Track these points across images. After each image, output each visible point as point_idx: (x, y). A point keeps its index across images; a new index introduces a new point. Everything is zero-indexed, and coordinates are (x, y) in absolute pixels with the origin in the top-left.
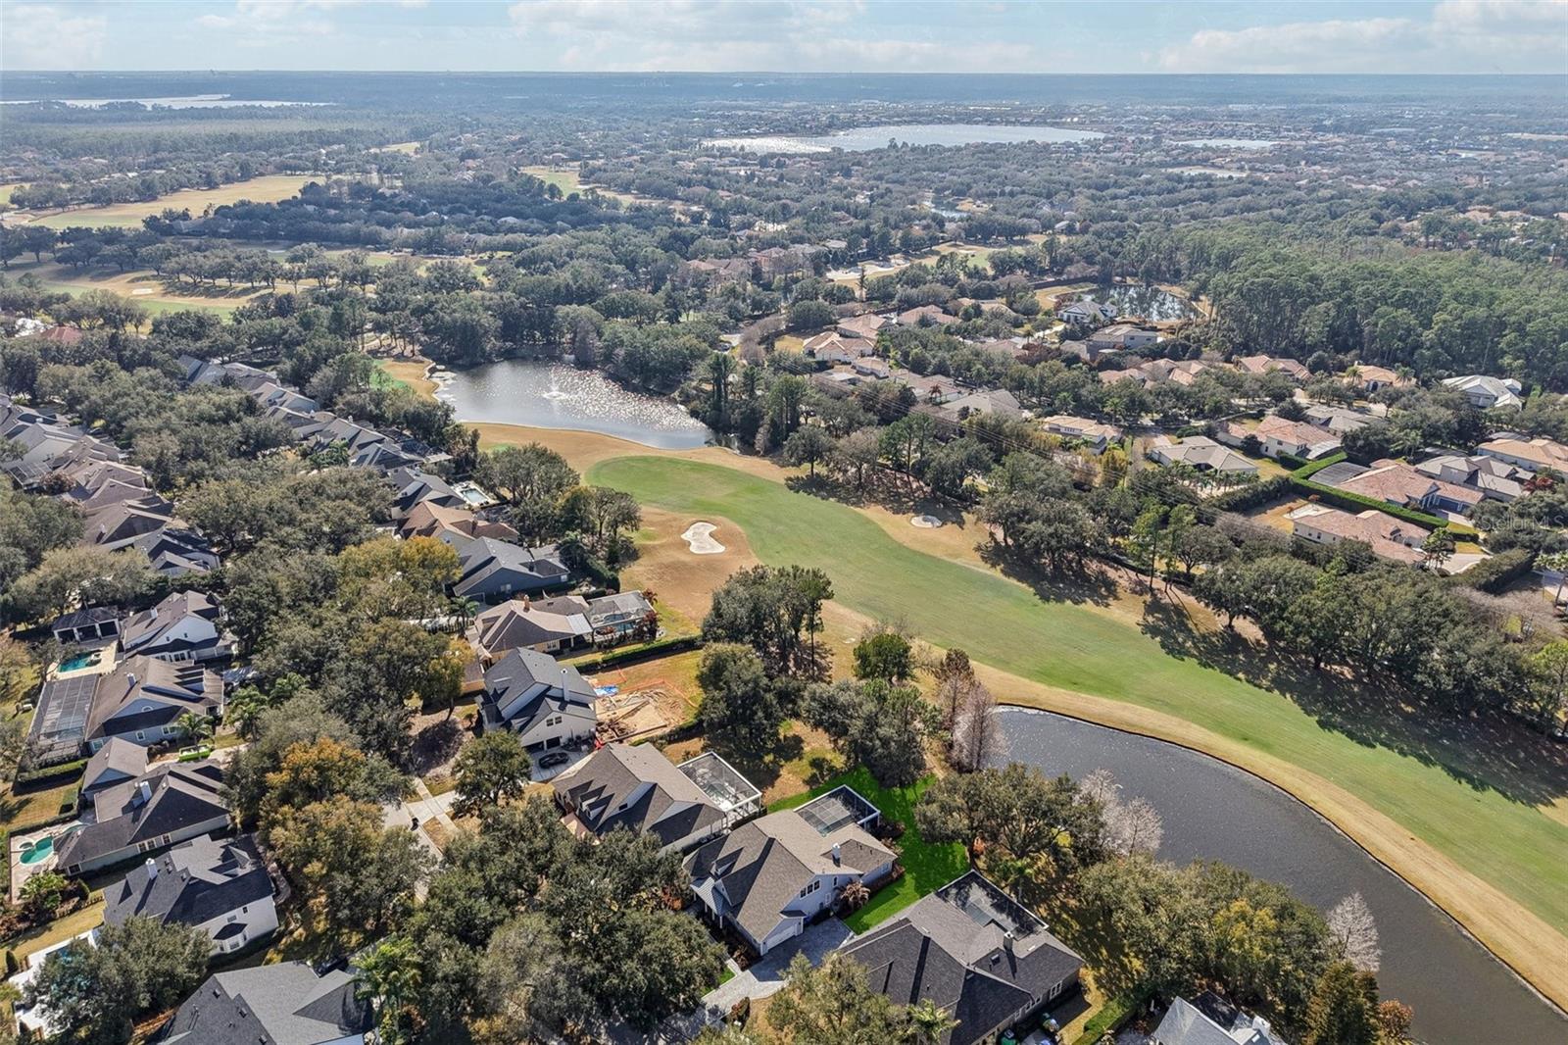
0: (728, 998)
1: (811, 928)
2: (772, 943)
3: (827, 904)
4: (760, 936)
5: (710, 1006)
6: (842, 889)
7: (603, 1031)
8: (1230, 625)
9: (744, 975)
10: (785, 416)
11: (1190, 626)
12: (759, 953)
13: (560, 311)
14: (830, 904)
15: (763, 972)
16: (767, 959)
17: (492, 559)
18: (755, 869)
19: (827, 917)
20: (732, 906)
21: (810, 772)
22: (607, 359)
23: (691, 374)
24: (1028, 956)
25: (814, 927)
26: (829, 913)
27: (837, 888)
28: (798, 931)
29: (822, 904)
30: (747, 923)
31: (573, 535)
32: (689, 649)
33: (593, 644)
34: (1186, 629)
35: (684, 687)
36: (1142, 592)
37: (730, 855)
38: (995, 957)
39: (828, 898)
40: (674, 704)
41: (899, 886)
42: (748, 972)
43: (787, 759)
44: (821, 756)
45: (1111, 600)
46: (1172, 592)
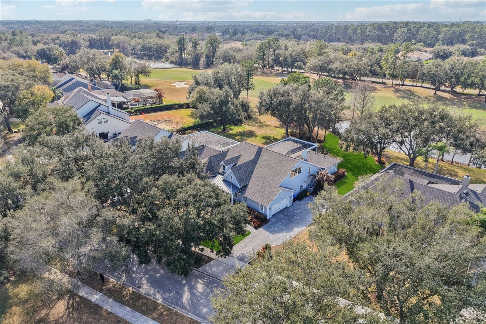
0: (251, 248)
2: (275, 209)
4: (267, 203)
5: (237, 255)
6: (315, 176)
8: (435, 93)
9: (258, 232)
10: (211, 54)
11: (417, 94)
12: (266, 216)
13: (113, 38)
14: (307, 188)
15: (272, 229)
16: (273, 221)
17: (73, 79)
18: (252, 164)
19: (306, 196)
20: (239, 187)
21: (264, 141)
22: (134, 54)
23: (168, 51)
24: (482, 192)
25: (298, 202)
26: (306, 193)
27: (311, 175)
28: (290, 203)
29: (302, 186)
30: (254, 197)
31: (116, 72)
32: (181, 108)
33: (128, 108)
34: (416, 96)
35: (181, 118)
36: (389, 87)
37: (232, 158)
38: (465, 191)
39: (305, 182)
40: (177, 123)
41: (345, 179)
42: (261, 229)
43: (248, 137)
44: (268, 135)
45: (376, 91)
46: (402, 87)
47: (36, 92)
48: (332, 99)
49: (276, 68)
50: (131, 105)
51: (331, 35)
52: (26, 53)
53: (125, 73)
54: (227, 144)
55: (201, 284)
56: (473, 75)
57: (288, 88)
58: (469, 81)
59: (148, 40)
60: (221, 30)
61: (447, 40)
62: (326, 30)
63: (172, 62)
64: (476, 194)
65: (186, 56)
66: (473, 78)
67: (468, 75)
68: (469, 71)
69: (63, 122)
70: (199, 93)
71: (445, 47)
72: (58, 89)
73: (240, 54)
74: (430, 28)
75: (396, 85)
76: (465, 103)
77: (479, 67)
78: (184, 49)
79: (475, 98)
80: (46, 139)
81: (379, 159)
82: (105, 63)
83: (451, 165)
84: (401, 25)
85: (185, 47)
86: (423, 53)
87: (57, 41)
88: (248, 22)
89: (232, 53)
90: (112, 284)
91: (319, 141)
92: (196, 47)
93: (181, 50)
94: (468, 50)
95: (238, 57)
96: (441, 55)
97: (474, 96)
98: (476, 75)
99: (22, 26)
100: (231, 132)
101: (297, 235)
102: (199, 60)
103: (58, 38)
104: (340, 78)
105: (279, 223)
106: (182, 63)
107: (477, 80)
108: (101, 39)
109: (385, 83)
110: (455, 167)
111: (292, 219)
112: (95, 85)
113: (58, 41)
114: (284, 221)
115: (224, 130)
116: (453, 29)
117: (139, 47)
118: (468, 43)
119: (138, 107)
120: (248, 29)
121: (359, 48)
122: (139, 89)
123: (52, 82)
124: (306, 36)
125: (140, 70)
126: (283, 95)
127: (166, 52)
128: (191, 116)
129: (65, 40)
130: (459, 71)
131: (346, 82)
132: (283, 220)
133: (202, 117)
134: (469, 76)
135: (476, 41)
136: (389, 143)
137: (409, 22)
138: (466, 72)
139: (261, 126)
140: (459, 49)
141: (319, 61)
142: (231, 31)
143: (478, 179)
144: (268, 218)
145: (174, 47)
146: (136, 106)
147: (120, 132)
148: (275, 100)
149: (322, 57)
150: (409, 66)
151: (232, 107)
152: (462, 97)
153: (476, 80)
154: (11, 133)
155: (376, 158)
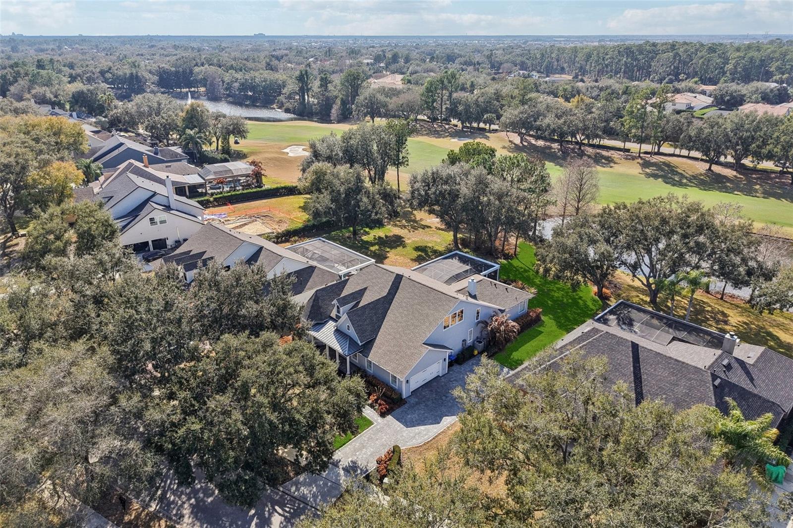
0: (369, 451)
1: (456, 368)
2: (417, 381)
3: (469, 342)
4: (401, 372)
5: (345, 463)
6: (486, 324)
7: (186, 511)
8: (710, 169)
9: (385, 422)
10: (350, 99)
11: (680, 171)
12: (401, 394)
13: (197, 69)
14: (474, 342)
15: (409, 416)
16: (412, 402)
17: (121, 144)
18: (383, 305)
19: (472, 356)
20: (360, 344)
21: (415, 254)
22: (229, 96)
23: (284, 91)
24: (756, 362)
25: (458, 366)
26: (473, 351)
27: (479, 322)
28: (443, 369)
29: (464, 341)
30: (382, 361)
31: (192, 132)
32: (292, 194)
33: (206, 194)
34: (678, 173)
35: (289, 212)
36: (633, 158)
37: (353, 293)
38: (725, 362)
39: (471, 334)
40: (280, 222)
41: (540, 326)
42: (389, 417)
43: (391, 248)
44: (423, 245)
45: (612, 164)
46: (656, 157)
47: (54, 173)
48: (524, 191)
49: (454, 121)
50: (211, 188)
51: (550, 63)
52: (56, 96)
53: (207, 134)
54: (352, 262)
55: (280, 514)
56: (772, 141)
57: (455, 169)
58: (765, 151)
59: (253, 74)
60: (373, 54)
61: (740, 73)
62: (543, 55)
63: (287, 111)
64: (746, 367)
65: (311, 100)
66: (771, 146)
67: (763, 141)
68: (765, 134)
69: (85, 232)
70: (316, 172)
71: (733, 87)
72: (97, 163)
73: (394, 99)
74: (712, 53)
75: (646, 153)
76: (757, 187)
77: (782, 128)
78: (308, 90)
79: (776, 178)
80: (53, 263)
81: (600, 290)
82: (175, 118)
83: (720, 301)
84: (664, 47)
85: (309, 87)
86: (697, 95)
87: (108, 75)
88: (420, 37)
89: (381, 98)
90: (134, 512)
91: (507, 257)
92: (327, 87)
93: (304, 89)
94: (772, 91)
95: (392, 105)
96: (726, 99)
97: (773, 175)
98: (776, 141)
99: (58, 47)
100: (365, 238)
101: (448, 428)
102: (331, 108)
103: (110, 69)
104: (554, 141)
105: (422, 406)
106: (303, 113)
107: (778, 150)
108: (177, 72)
109: (628, 150)
110: (726, 305)
111: (444, 398)
112: (156, 153)
113: (110, 75)
114: (429, 403)
115: (355, 233)
116: (750, 55)
117: (236, 85)
118: (774, 78)
119: (221, 193)
120: (417, 51)
121: (592, 88)
122: (226, 161)
123: (86, 152)
124: (509, 64)
125: (231, 128)
126: (446, 183)
127: (280, 94)
128: (304, 208)
129: (120, 73)
130: (748, 134)
131: (565, 148)
132: (428, 401)
133: (316, 214)
134: (765, 143)
135: (787, 75)
136: (615, 268)
137: (677, 42)
138: (760, 136)
139: (415, 228)
140: (757, 90)
141: (522, 113)
142: (389, 55)
143: (762, 328)
144: (404, 396)
145: (292, 86)
146: (219, 191)
147: (186, 238)
148: (433, 190)
149: (526, 107)
150: (668, 122)
151: (365, 199)
152: (754, 176)
153: (775, 150)
154: (16, 238)
155: (595, 289)
